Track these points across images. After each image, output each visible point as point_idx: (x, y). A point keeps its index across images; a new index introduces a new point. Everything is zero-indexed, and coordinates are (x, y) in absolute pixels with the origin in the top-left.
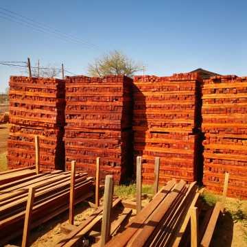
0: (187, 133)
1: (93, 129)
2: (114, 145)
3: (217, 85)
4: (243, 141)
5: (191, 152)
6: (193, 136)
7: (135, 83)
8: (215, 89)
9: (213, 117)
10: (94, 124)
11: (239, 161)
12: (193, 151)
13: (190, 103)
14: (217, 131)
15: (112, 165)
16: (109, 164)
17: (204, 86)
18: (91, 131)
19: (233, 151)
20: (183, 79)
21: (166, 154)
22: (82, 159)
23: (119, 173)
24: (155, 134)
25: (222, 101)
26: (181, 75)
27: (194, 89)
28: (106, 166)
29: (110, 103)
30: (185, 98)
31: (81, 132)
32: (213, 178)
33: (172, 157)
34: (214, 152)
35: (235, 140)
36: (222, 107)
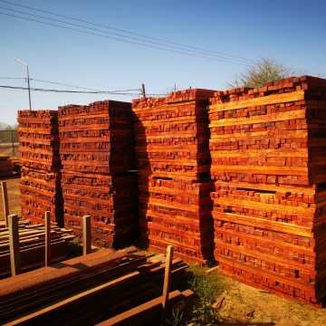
0: (191, 179)
1: (86, 173)
2: (106, 195)
3: (225, 104)
4: (262, 195)
5: (195, 208)
6: (198, 184)
7: (134, 110)
8: (224, 112)
9: (223, 156)
10: (85, 167)
11: (255, 228)
12: (198, 207)
13: (191, 136)
14: (228, 178)
15: (106, 221)
16: (103, 219)
17: (211, 107)
18: (84, 175)
19: (248, 210)
20: (181, 99)
21: (171, 209)
22: (78, 212)
23: (112, 232)
24: (158, 181)
25: (232, 130)
26: (179, 94)
27: (193, 113)
28: (100, 222)
29: (98, 139)
30: (186, 129)
31: (75, 177)
32: (226, 251)
33: (176, 214)
34: (225, 211)
35: (251, 193)
36: (232, 140)
